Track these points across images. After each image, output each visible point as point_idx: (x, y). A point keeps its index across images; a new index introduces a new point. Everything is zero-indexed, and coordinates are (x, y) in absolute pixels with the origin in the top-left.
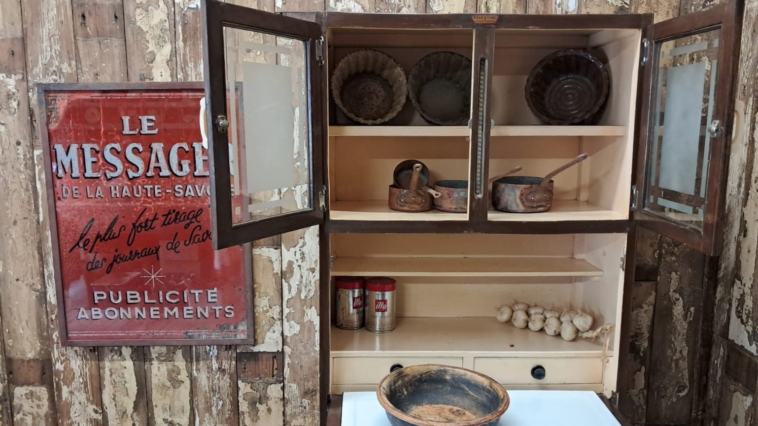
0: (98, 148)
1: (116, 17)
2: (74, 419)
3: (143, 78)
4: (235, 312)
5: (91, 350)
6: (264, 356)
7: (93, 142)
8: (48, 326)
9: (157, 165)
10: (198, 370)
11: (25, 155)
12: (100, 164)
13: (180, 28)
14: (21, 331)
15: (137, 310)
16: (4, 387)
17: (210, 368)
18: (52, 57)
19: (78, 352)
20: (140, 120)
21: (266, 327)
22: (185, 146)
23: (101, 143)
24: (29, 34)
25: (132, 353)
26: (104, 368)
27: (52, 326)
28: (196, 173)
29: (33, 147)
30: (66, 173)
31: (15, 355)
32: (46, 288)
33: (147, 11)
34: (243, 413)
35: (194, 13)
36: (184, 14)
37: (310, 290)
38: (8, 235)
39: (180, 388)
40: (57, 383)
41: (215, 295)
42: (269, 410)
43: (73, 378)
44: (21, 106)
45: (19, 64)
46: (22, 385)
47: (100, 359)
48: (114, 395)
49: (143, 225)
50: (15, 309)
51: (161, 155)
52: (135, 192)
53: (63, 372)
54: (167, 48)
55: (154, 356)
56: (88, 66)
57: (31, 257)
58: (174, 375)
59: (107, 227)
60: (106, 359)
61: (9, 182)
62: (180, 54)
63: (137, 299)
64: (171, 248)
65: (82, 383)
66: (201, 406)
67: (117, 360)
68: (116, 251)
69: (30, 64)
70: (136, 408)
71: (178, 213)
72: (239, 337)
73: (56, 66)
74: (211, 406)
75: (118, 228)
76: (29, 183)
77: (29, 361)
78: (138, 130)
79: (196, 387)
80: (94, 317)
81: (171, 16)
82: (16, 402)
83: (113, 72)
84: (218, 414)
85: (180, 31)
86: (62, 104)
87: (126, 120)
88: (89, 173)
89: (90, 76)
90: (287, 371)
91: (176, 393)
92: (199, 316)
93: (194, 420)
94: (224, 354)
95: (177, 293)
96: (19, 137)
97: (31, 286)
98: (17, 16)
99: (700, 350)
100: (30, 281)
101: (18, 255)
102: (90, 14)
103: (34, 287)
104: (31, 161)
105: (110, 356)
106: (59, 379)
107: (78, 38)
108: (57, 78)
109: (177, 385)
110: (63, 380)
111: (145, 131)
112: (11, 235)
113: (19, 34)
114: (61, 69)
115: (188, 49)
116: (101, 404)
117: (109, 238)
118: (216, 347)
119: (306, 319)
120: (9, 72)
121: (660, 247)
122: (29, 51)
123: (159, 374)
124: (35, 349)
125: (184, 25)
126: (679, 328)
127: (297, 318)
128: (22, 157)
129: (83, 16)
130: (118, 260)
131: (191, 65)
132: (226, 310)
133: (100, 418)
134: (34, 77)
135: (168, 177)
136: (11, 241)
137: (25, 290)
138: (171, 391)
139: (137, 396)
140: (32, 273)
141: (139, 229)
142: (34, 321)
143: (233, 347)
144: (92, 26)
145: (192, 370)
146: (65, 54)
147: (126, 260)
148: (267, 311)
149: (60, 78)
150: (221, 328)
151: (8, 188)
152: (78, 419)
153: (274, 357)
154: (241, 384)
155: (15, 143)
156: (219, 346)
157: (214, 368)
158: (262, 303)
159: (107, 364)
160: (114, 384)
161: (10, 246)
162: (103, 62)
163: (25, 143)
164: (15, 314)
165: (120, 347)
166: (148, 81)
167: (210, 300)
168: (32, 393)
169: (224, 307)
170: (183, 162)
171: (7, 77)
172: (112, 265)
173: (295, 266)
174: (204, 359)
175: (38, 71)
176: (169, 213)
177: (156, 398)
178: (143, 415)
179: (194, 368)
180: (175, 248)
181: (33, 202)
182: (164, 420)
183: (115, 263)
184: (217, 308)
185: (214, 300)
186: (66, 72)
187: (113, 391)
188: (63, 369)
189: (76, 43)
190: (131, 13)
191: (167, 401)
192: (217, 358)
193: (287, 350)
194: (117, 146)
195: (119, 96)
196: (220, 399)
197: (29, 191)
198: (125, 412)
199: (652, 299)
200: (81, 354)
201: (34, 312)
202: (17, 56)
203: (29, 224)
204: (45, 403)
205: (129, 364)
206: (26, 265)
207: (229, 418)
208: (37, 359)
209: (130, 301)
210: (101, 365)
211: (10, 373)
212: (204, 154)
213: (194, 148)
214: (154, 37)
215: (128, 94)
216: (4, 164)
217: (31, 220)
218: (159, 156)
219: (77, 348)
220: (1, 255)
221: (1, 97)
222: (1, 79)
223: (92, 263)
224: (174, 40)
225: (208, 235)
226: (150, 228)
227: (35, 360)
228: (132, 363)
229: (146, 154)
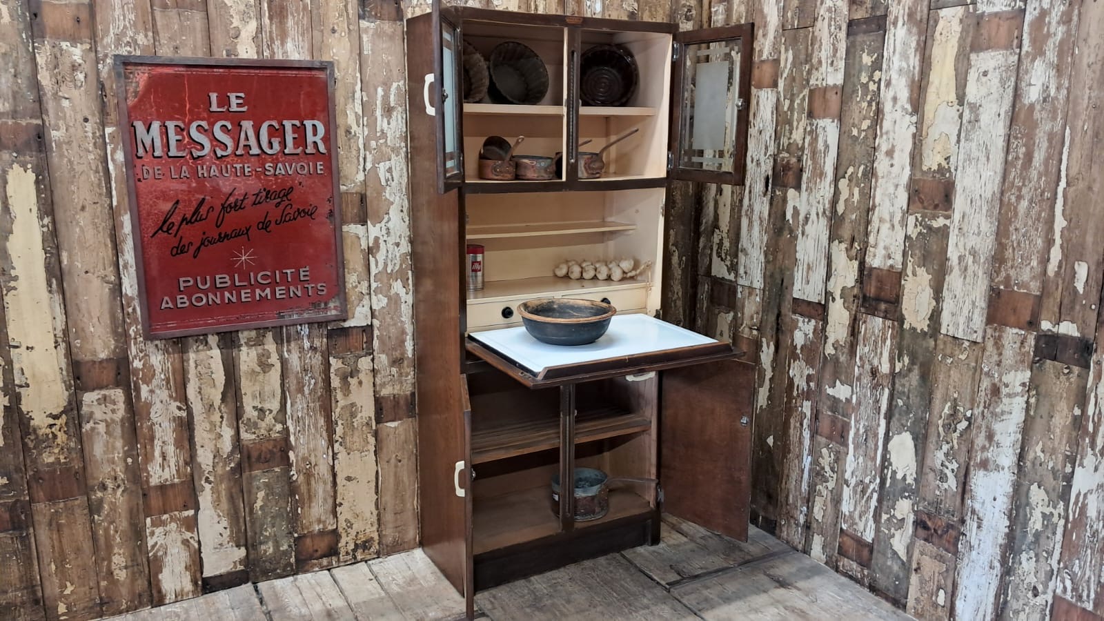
0: (182, 126)
2: (155, 420)
3: (228, 54)
4: (328, 289)
5: (174, 342)
6: (355, 331)
7: (178, 119)
8: (124, 321)
9: (246, 143)
10: (289, 351)
11: (94, 133)
12: (185, 142)
13: (265, 5)
14: (92, 329)
15: (227, 294)
16: (70, 395)
17: (301, 348)
18: (125, 27)
19: (159, 345)
20: (229, 97)
21: (356, 303)
22: (275, 123)
23: (187, 120)
25: (219, 341)
26: (189, 360)
27: (128, 321)
28: (287, 151)
29: (103, 125)
30: (147, 152)
31: (85, 356)
32: (120, 279)
34: (335, 389)
37: (395, 264)
38: (74, 223)
39: (271, 372)
40: (136, 384)
41: (307, 273)
42: (360, 383)
43: (154, 375)
44: (89, 78)
45: (85, 32)
46: (93, 390)
47: (184, 351)
48: (200, 388)
49: (233, 205)
50: (83, 306)
51: (251, 134)
52: (224, 171)
53: (142, 370)
54: (253, 25)
55: (242, 342)
56: (167, 38)
57: (103, 245)
58: (264, 359)
59: (193, 210)
60: (191, 350)
61: (75, 163)
62: (266, 32)
63: (226, 282)
64: (262, 228)
65: (163, 380)
66: (293, 388)
67: (202, 350)
68: (204, 233)
69: (100, 33)
70: (223, 400)
71: (269, 191)
72: (329, 314)
73: (130, 37)
74: (303, 386)
75: (206, 209)
76: (100, 164)
77: (101, 362)
78: (226, 107)
79: (287, 369)
80: (179, 306)
82: (85, 409)
83: (195, 46)
84: (310, 394)
85: (266, 8)
86: (141, 78)
88: (173, 152)
89: (169, 48)
90: (376, 343)
91: (267, 378)
92: (292, 295)
93: (286, 403)
94: (315, 332)
95: (269, 273)
96: (87, 114)
97: (104, 279)
99: (690, 291)
100: (102, 273)
101: (88, 245)
103: (107, 279)
104: (101, 140)
105: (195, 347)
106: (137, 378)
107: (155, 8)
108: (132, 50)
109: (267, 370)
111: (234, 108)
112: (78, 223)
114: (136, 40)
115: (274, 26)
116: (185, 399)
117: (196, 220)
118: (307, 326)
119: (393, 292)
120: (74, 40)
122: (98, 19)
123: (248, 360)
124: (108, 348)
126: (676, 274)
127: (384, 292)
128: (90, 135)
130: (206, 243)
131: (278, 43)
132: (319, 287)
133: (184, 414)
134: (104, 47)
135: (258, 155)
136: (78, 230)
137: (96, 282)
138: (261, 377)
139: (225, 386)
140: (104, 264)
141: (229, 210)
142: (106, 319)
143: (324, 324)
145: (283, 352)
146: (140, 25)
147: (214, 243)
148: (356, 287)
149: (135, 50)
150: (315, 305)
151: (74, 169)
152: (160, 420)
153: (364, 331)
154: (332, 360)
155: (82, 121)
156: (310, 324)
157: (305, 347)
158: (351, 279)
159: (192, 356)
160: (199, 376)
161: (77, 235)
162: (183, 35)
163: (94, 120)
164: (84, 311)
165: (205, 335)
166: (233, 57)
167: (302, 278)
168: (105, 397)
169: (316, 284)
170: (273, 140)
171: (72, 46)
172: (199, 248)
173: (381, 241)
174: (295, 340)
175: (109, 41)
176: (260, 192)
177: (246, 386)
178: (232, 405)
179: (285, 349)
180: (267, 227)
181: (104, 184)
182: (254, 407)
183: (203, 246)
184: (309, 286)
185: (306, 278)
186: (141, 43)
187: (198, 384)
188: (141, 367)
189: (152, 13)
191: (257, 388)
192: (309, 337)
193: (376, 323)
194: (204, 124)
195: (205, 71)
196: (312, 378)
197: (99, 173)
198: (212, 405)
200: (163, 347)
201: (106, 307)
202: (83, 23)
203: (99, 209)
204: (121, 406)
205: (216, 353)
206: (98, 254)
207: (322, 395)
208: (110, 359)
209: (218, 285)
210: (185, 358)
211: (77, 378)
212: (294, 132)
213: (284, 126)
214: (238, 12)
215: (215, 70)
216: (69, 143)
217: (102, 206)
218: (249, 134)
219: (158, 342)
220: (65, 245)
221: (65, 68)
222: (64, 47)
223: (177, 248)
224: (260, 17)
225: (299, 213)
226: (240, 208)
227: (108, 360)
228: (219, 351)
229: (236, 132)
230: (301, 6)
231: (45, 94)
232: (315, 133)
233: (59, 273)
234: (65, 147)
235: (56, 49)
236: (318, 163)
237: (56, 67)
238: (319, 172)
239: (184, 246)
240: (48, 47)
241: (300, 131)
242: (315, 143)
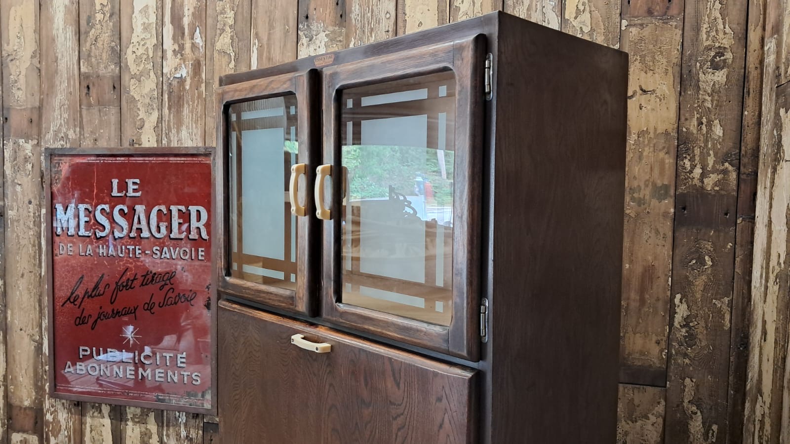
0: (90, 209)
1: (114, 87)
3: (132, 143)
4: (201, 379)
5: (75, 405)
7: (87, 203)
8: (42, 376)
9: (139, 226)
10: (168, 436)
11: (34, 213)
12: (92, 223)
13: (166, 96)
14: (21, 379)
15: (115, 368)
16: (3, 432)
18: (61, 125)
19: (65, 404)
20: (127, 183)
22: (163, 208)
23: (94, 204)
24: (45, 104)
25: (110, 411)
26: (86, 424)
27: (45, 377)
28: (172, 236)
29: (40, 206)
30: (63, 231)
31: (15, 402)
32: (43, 339)
33: (140, 81)
35: (178, 82)
36: (170, 84)
38: (17, 286)
40: (47, 434)
41: (184, 360)
43: (60, 430)
44: (35, 168)
45: (35, 130)
46: (18, 432)
47: (82, 414)
49: (125, 284)
50: (17, 357)
51: (143, 217)
52: (119, 252)
53: (52, 423)
54: (155, 115)
55: (129, 416)
56: (89, 132)
57: (33, 308)
58: (146, 439)
59: (93, 285)
60: (88, 415)
61: (21, 237)
62: (165, 121)
63: (115, 357)
64: (147, 309)
65: (66, 437)
67: (97, 417)
68: (101, 308)
69: (44, 131)
71: (155, 274)
72: (205, 406)
73: (64, 133)
75: (104, 286)
76: (36, 239)
77: (25, 409)
78: (124, 192)
80: (78, 372)
81: (160, 85)
83: (109, 138)
85: (166, 100)
86: (65, 167)
87: (115, 182)
88: (82, 232)
89: (90, 140)
92: (169, 380)
94: (192, 422)
95: (151, 354)
96: (31, 197)
97: (31, 336)
98: (36, 88)
100: (31, 332)
101: (23, 307)
102: (94, 85)
103: (34, 337)
104: (39, 219)
105: (91, 413)
106: (48, 430)
107: (82, 107)
108: (64, 143)
110: (51, 431)
111: (131, 193)
112: (19, 287)
113: (37, 104)
114: (68, 135)
115: (172, 115)
117: (95, 295)
118: (184, 414)
120: (27, 138)
121: (669, 346)
122: (43, 119)
123: (132, 436)
124: (31, 398)
125: (170, 93)
128: (32, 215)
129: (88, 87)
130: (102, 317)
131: (174, 131)
132: (193, 376)
134: (46, 142)
135: (147, 238)
136: (18, 293)
137: (27, 340)
140: (33, 324)
141: (121, 288)
142: (31, 370)
143: (200, 416)
144: (94, 96)
145: (162, 435)
146: (71, 121)
147: (108, 318)
149: (66, 143)
150: (189, 395)
151: (20, 243)
155: (27, 202)
156: (187, 414)
157: (182, 436)
159: (88, 420)
160: (93, 440)
161: (17, 298)
162: (101, 129)
163: (35, 202)
164: (17, 362)
165: (100, 405)
166: (137, 146)
167: (179, 365)
168: (25, 440)
169: (192, 374)
170: (161, 224)
171: (25, 142)
172: (96, 321)
174: (173, 426)
175: (50, 136)
176: (147, 274)
180: (151, 309)
181: (38, 257)
183: (99, 319)
184: (186, 374)
185: (182, 365)
186: (71, 137)
188: (52, 420)
189: (80, 112)
190: (127, 84)
192: (186, 425)
194: (106, 207)
195: (110, 160)
197: (35, 246)
199: (660, 408)
200: (68, 407)
201: (32, 361)
202: (34, 123)
203: (33, 278)
205: (107, 422)
206: (29, 316)
208: (31, 408)
209: (109, 359)
210: (83, 421)
211: (9, 418)
212: (179, 218)
213: (171, 210)
214: (144, 105)
215: (118, 158)
216: (18, 221)
217: (35, 274)
218: (141, 218)
219: (64, 401)
220: (10, 305)
221: (20, 159)
222: (21, 144)
223: (80, 318)
224: (161, 108)
225: (180, 298)
226: (130, 288)
227: (30, 408)
228: (110, 420)
229: (130, 216)
230: (196, 95)
231: (7, 181)
232: (199, 219)
233: (4, 328)
234: (15, 224)
235: (16, 145)
236: (200, 249)
237: (15, 159)
238: (200, 258)
239: (85, 317)
240: (11, 144)
241: (185, 217)
242: (198, 228)
